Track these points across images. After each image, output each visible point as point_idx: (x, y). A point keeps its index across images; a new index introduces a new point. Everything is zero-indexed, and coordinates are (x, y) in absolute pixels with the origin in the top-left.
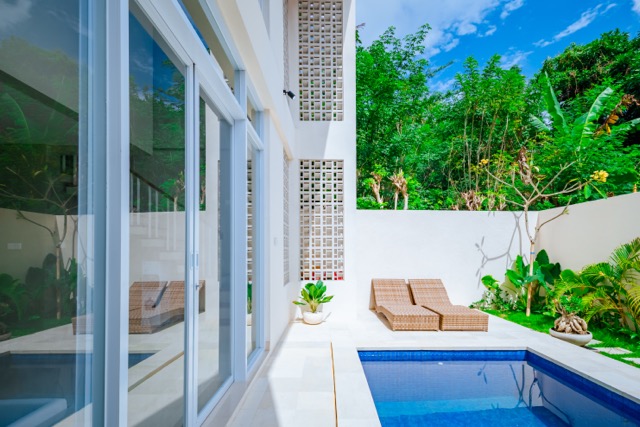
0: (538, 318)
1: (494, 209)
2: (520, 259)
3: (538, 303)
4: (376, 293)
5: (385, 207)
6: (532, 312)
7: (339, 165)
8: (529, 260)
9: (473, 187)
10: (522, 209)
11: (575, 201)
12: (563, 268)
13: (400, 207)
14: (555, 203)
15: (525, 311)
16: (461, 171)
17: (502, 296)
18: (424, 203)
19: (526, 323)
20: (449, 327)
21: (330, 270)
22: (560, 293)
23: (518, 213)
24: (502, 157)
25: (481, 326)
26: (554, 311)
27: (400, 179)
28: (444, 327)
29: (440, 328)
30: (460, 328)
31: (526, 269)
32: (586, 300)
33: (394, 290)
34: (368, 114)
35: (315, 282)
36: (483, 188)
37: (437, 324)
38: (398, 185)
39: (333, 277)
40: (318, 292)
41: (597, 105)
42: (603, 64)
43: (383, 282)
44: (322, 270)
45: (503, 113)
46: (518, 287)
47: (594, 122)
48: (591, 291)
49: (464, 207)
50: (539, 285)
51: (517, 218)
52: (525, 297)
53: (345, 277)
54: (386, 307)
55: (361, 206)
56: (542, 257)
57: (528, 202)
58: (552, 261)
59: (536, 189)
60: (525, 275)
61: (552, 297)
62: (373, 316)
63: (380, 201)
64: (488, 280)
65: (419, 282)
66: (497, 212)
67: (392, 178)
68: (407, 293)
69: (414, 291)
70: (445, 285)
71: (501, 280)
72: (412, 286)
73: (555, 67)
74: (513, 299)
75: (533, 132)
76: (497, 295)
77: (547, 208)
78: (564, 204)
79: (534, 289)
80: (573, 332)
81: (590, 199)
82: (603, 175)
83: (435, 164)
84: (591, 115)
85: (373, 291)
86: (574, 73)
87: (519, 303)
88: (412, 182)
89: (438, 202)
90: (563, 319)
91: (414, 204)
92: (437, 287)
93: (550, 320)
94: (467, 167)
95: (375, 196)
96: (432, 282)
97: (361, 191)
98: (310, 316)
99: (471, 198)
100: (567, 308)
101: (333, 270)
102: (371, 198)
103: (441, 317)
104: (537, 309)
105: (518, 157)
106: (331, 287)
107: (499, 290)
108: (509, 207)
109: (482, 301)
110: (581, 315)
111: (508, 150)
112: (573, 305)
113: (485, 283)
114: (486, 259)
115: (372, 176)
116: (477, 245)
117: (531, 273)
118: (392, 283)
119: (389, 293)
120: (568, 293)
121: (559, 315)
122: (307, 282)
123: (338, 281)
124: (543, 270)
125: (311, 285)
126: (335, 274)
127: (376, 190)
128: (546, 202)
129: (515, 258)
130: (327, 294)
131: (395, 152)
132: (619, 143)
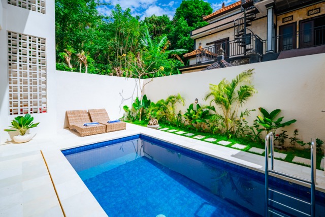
0: (143, 122)
1: (128, 77)
2: (137, 98)
3: (143, 115)
4: (69, 119)
5: (74, 71)
6: (141, 119)
7: (42, 41)
8: (141, 99)
9: (119, 65)
10: (138, 78)
11: (155, 76)
12: (151, 102)
13: (83, 71)
14: (149, 77)
15: (139, 119)
16: (114, 57)
17: (131, 114)
18: (96, 71)
19: (139, 124)
20: (110, 130)
21: (36, 107)
22: (150, 111)
23: (137, 79)
24: (131, 55)
25: (123, 128)
26: (148, 118)
27: (83, 56)
28: (108, 131)
29: (106, 132)
30: (115, 130)
31: (139, 102)
32: (158, 113)
33: (80, 116)
34: (62, 14)
35: (24, 115)
36: (123, 66)
37: (105, 130)
38: (82, 59)
39: (39, 111)
40: (27, 122)
41: (162, 41)
42: (163, 26)
43: (73, 112)
44: (29, 108)
45: (131, 35)
46: (136, 110)
47: (160, 47)
48: (159, 109)
49: (115, 75)
50: (143, 109)
51: (136, 81)
52: (139, 114)
53: (48, 111)
54: (76, 125)
55: (58, 68)
56: (145, 97)
57: (140, 75)
58: (148, 99)
59: (143, 70)
60: (139, 105)
61: (148, 113)
62: (67, 131)
63: (71, 67)
64: (126, 107)
65: (94, 111)
66: (129, 79)
67: (78, 55)
68: (88, 117)
69: (91, 115)
70: (107, 112)
71: (130, 107)
72: (90, 113)
73: (148, 21)
74: (134, 115)
75: (142, 46)
76: (129, 114)
77: (146, 78)
78: (152, 77)
79: (142, 110)
80: (154, 125)
81: (159, 76)
82: (162, 68)
83: (101, 51)
84: (160, 44)
85: (67, 117)
86: (155, 26)
87: (137, 116)
88: (90, 59)
89: (104, 71)
90: (151, 120)
91: (91, 70)
92: (103, 112)
93: (147, 121)
94: (116, 55)
95: (67, 63)
96: (101, 110)
97: (58, 59)
98: (20, 138)
99: (119, 71)
100: (152, 116)
101: (39, 107)
102: (64, 64)
103: (106, 126)
104: (143, 119)
105: (137, 56)
106: (36, 118)
107: (130, 112)
108: (134, 77)
109: (123, 117)
110: (156, 118)
111: (133, 51)
112: (154, 115)
113: (124, 109)
114: (124, 100)
115: (65, 52)
116: (120, 93)
117: (141, 104)
118: (78, 112)
119: (77, 118)
120: (152, 111)
121: (150, 119)
122: (16, 116)
123: (42, 114)
124: (145, 102)
125: (20, 117)
126: (40, 110)
127: (68, 60)
128: (146, 76)
129: (136, 98)
130: (34, 122)
131: (79, 40)
132: (167, 57)
